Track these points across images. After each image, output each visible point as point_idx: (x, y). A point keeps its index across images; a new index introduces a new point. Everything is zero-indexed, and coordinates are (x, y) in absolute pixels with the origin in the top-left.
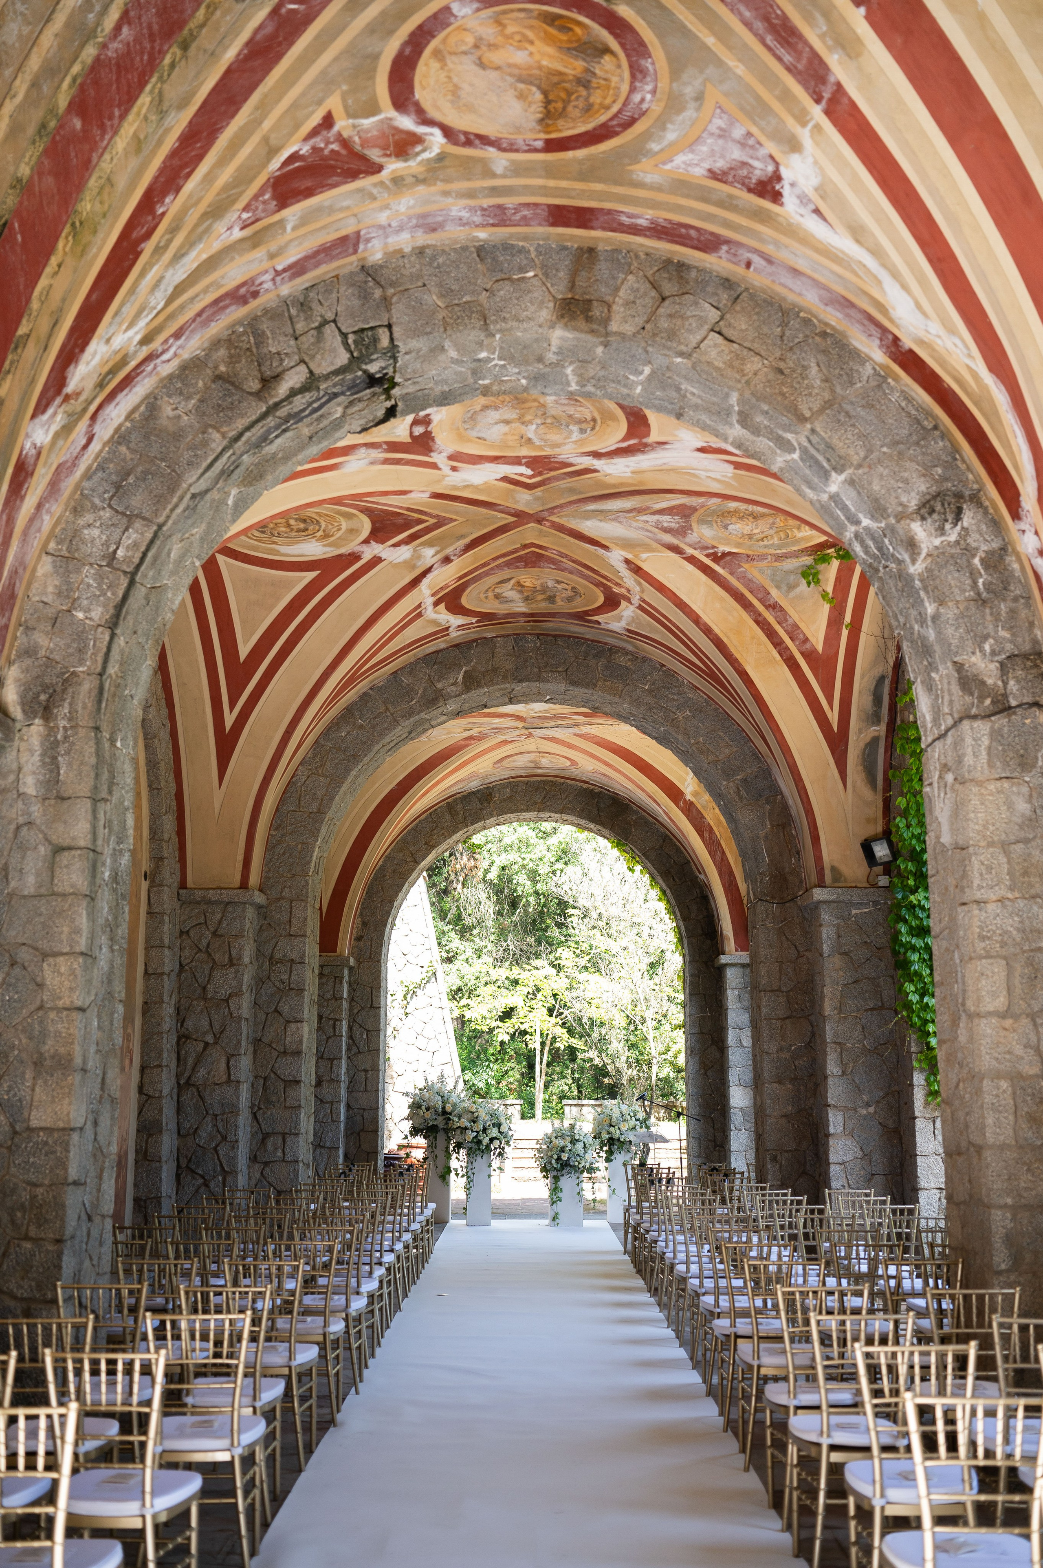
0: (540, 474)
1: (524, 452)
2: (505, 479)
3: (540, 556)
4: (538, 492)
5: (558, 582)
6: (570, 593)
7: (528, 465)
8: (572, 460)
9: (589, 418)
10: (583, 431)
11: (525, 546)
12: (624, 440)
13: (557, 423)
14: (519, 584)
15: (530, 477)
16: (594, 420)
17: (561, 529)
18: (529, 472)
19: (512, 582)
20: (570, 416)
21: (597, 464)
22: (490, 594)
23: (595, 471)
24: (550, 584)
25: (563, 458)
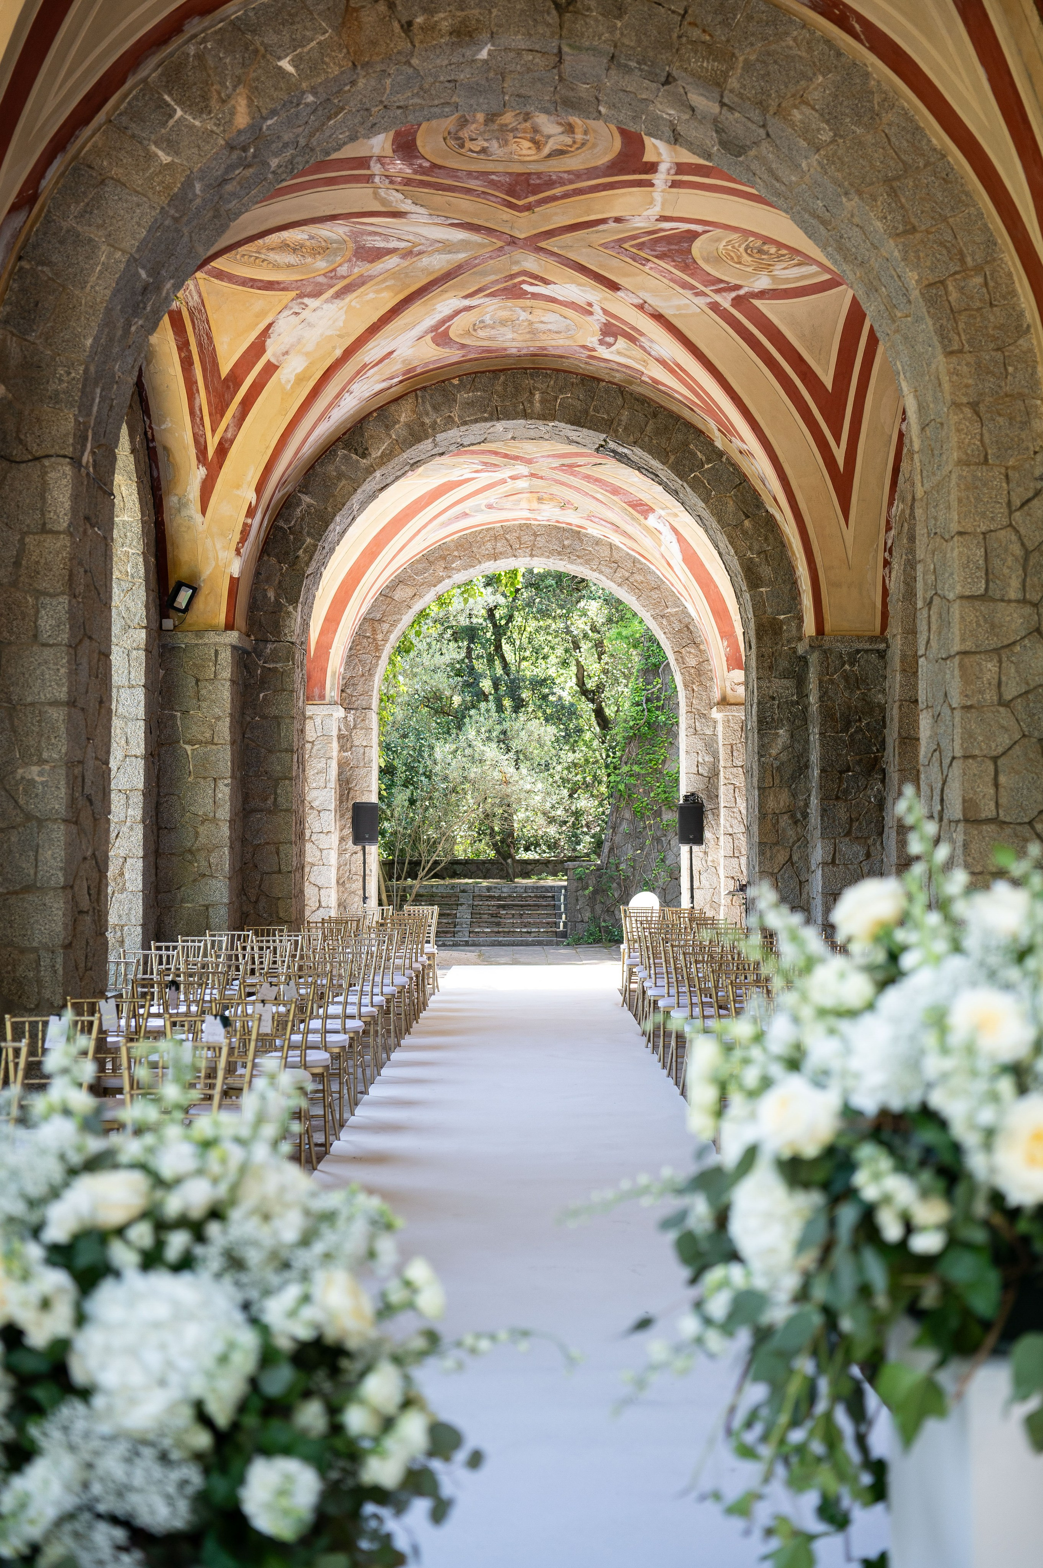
0: (515, 285)
1: (528, 303)
2: (546, 282)
3: (511, 192)
4: (516, 269)
5: (484, 150)
6: (465, 134)
7: (526, 293)
8: (487, 299)
9: (479, 331)
10: (482, 321)
11: (529, 208)
12: (449, 327)
13: (503, 323)
14: (538, 145)
15: (524, 282)
16: (475, 330)
17: (490, 231)
18: (525, 287)
19: (546, 151)
20: (493, 328)
21: (467, 302)
22: (579, 137)
23: (466, 297)
24: (494, 146)
25: (495, 300)
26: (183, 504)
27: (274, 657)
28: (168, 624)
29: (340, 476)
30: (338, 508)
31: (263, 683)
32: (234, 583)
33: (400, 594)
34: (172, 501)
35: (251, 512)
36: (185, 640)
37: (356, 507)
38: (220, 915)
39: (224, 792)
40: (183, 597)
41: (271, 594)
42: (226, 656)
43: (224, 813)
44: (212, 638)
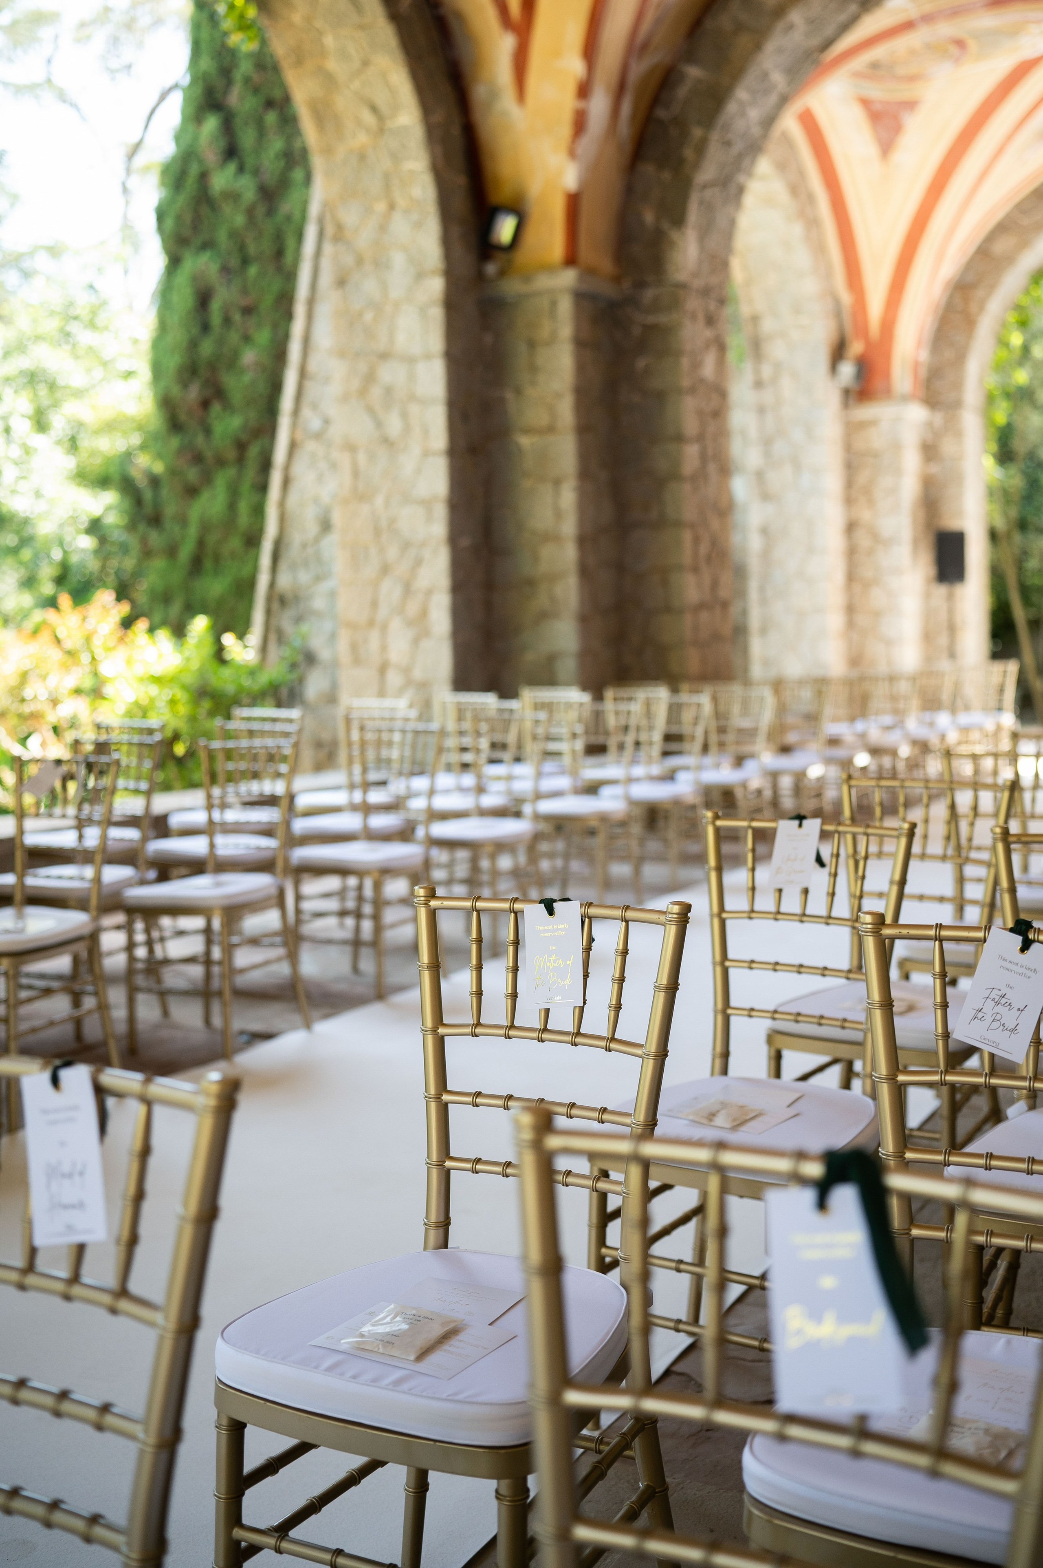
26: (494, 95)
27: (656, 307)
28: (491, 269)
29: (739, 28)
30: (737, 75)
31: (642, 346)
32: (573, 202)
33: (1000, 247)
34: (479, 92)
35: (584, 90)
36: (512, 287)
37: (778, 78)
38: (568, 666)
39: (568, 497)
40: (505, 228)
41: (649, 217)
42: (565, 306)
43: (569, 527)
44: (544, 282)
